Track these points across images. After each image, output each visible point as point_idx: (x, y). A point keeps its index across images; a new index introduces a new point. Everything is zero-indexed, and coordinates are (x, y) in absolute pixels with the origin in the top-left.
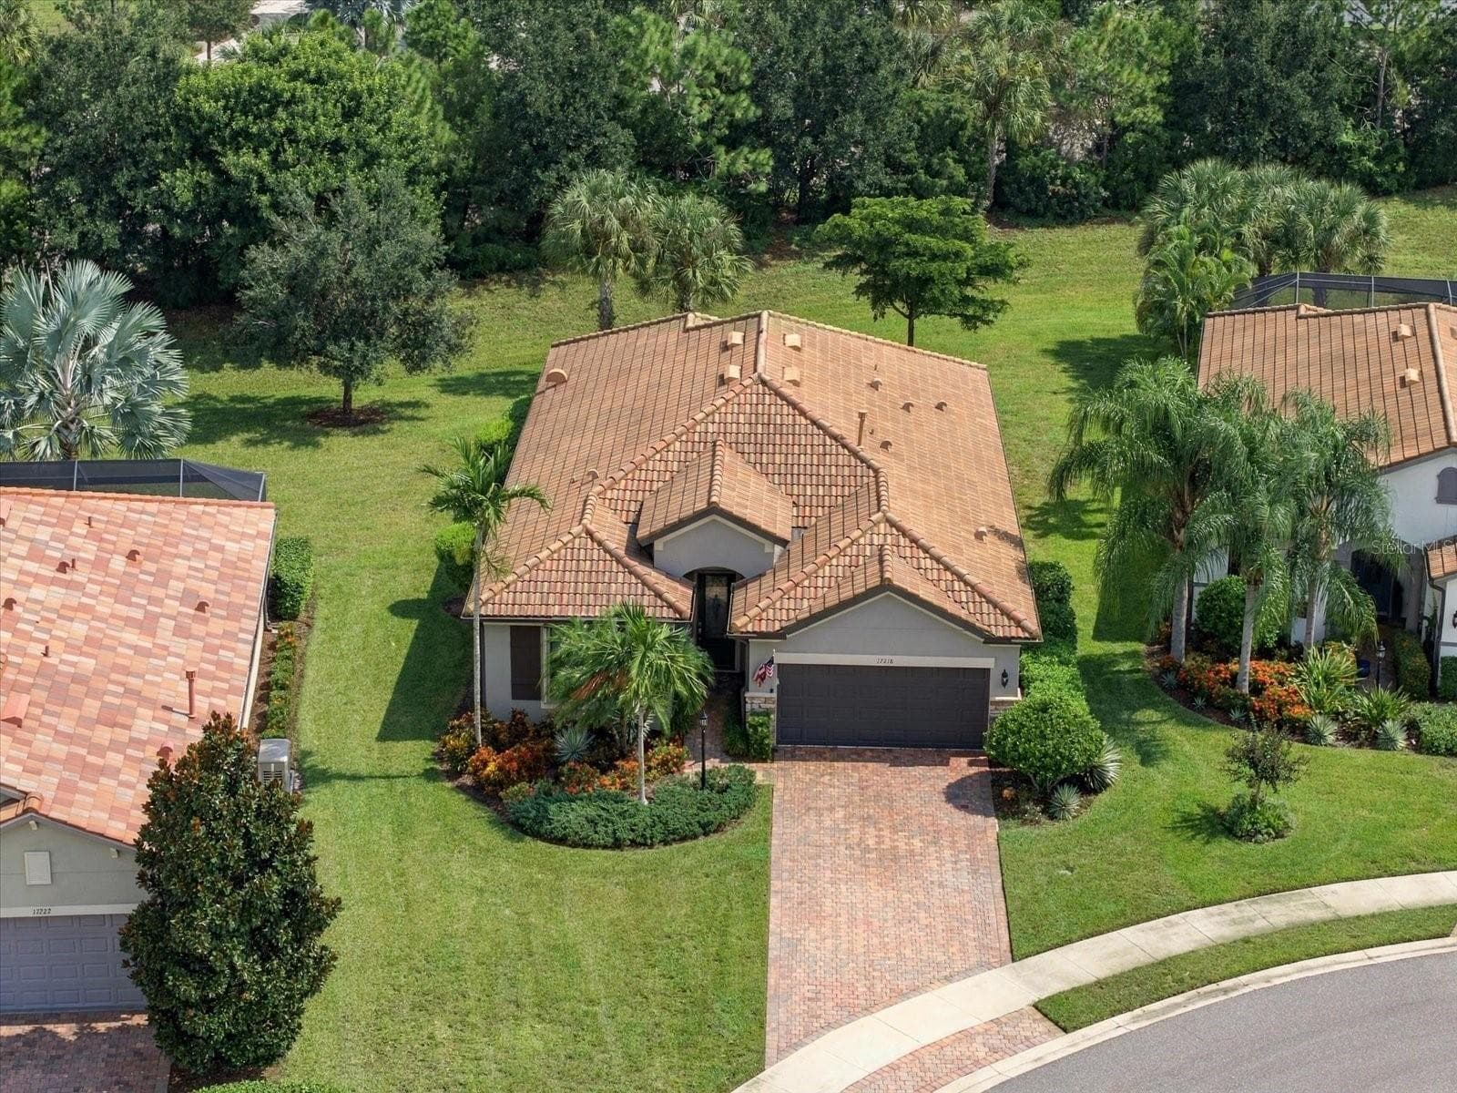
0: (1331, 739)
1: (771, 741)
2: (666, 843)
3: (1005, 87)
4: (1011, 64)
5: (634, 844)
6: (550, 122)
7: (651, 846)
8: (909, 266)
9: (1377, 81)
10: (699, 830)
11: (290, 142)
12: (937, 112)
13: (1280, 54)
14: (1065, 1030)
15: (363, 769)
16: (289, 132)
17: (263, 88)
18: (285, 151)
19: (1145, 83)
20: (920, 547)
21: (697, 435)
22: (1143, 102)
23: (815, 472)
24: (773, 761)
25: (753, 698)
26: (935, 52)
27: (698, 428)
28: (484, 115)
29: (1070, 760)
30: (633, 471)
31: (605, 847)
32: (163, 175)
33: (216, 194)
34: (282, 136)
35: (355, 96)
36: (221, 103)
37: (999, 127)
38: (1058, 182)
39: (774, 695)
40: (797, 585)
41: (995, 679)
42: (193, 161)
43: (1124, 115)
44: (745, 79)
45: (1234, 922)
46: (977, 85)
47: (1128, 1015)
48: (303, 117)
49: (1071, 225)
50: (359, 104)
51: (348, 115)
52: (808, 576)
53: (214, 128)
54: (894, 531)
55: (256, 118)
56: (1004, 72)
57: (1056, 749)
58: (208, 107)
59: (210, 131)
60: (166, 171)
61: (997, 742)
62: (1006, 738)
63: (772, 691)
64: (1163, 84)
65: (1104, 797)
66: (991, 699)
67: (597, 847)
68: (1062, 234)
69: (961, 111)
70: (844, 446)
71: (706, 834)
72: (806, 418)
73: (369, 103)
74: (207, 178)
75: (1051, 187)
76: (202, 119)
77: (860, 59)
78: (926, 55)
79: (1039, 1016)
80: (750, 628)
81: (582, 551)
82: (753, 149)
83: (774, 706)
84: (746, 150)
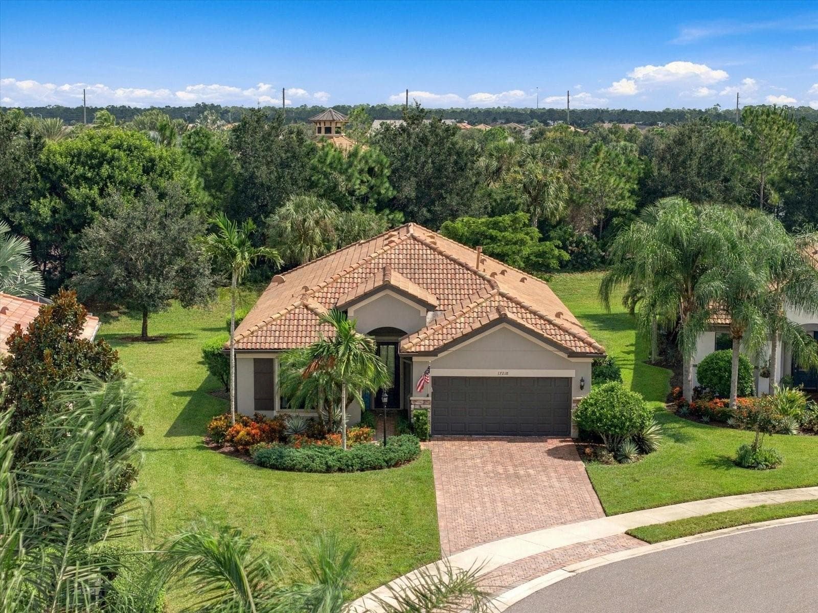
0: (795, 432)
1: (429, 427)
2: (362, 470)
3: (542, 187)
4: (545, 173)
5: (340, 470)
6: (269, 188)
7: (352, 471)
8: (493, 247)
9: (759, 192)
10: (384, 464)
11: (111, 183)
12: (502, 200)
13: (703, 171)
14: (650, 543)
15: (155, 446)
16: (110, 177)
17: (95, 151)
18: (108, 187)
19: (625, 186)
20: (522, 307)
21: (372, 265)
22: (623, 198)
23: (449, 282)
24: (430, 441)
25: (415, 401)
26: (499, 170)
27: (373, 262)
28: (229, 186)
29: (631, 420)
30: (332, 283)
31: (321, 472)
32: (32, 202)
33: (65, 214)
34: (106, 178)
35: (152, 160)
36: (69, 159)
37: (538, 210)
38: (574, 245)
39: (430, 398)
40: (443, 327)
41: (575, 385)
42: (51, 195)
43: (612, 205)
44: (387, 172)
45: (750, 501)
46: (524, 186)
47: (691, 537)
48: (118, 167)
49: (582, 271)
50: (153, 165)
51: (146, 171)
52: (450, 323)
53: (65, 173)
54: (505, 299)
55: (90, 168)
56: (540, 177)
57: (621, 412)
58: (60, 161)
59: (61, 177)
60: (33, 200)
61: (581, 413)
62: (586, 409)
63: (428, 396)
64: (634, 189)
65: (652, 455)
66: (573, 398)
67: (316, 471)
68: (578, 276)
69: (516, 198)
70: (468, 269)
71: (389, 467)
72: (442, 255)
73: (159, 166)
74: (59, 203)
75: (570, 248)
76: (57, 168)
77: (456, 163)
78: (494, 173)
79: (629, 537)
80: (413, 349)
81: (301, 315)
82: (392, 212)
83: (430, 406)
84: (387, 212)
